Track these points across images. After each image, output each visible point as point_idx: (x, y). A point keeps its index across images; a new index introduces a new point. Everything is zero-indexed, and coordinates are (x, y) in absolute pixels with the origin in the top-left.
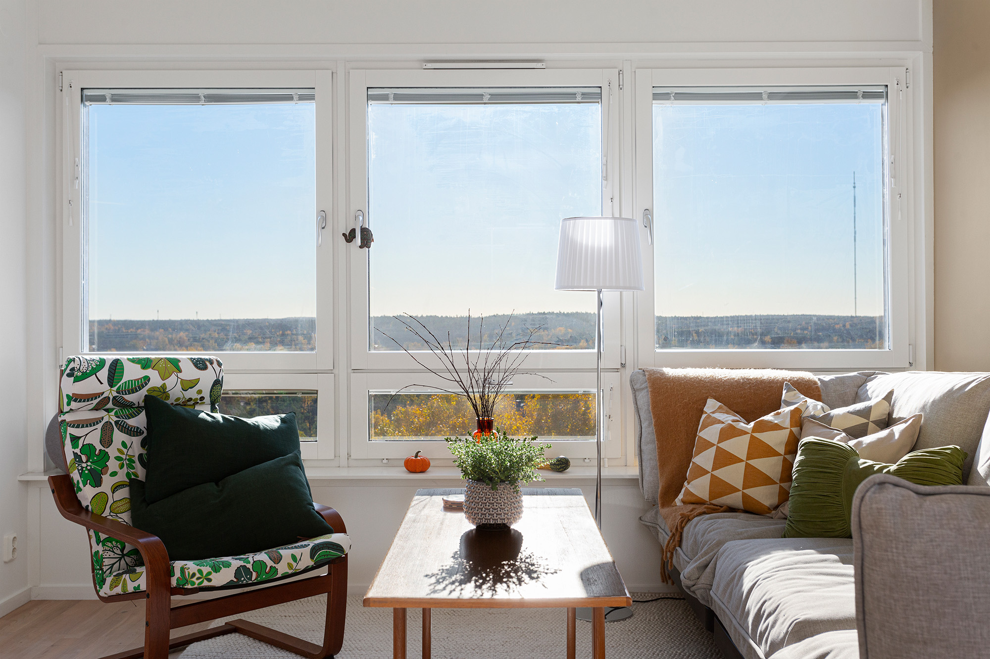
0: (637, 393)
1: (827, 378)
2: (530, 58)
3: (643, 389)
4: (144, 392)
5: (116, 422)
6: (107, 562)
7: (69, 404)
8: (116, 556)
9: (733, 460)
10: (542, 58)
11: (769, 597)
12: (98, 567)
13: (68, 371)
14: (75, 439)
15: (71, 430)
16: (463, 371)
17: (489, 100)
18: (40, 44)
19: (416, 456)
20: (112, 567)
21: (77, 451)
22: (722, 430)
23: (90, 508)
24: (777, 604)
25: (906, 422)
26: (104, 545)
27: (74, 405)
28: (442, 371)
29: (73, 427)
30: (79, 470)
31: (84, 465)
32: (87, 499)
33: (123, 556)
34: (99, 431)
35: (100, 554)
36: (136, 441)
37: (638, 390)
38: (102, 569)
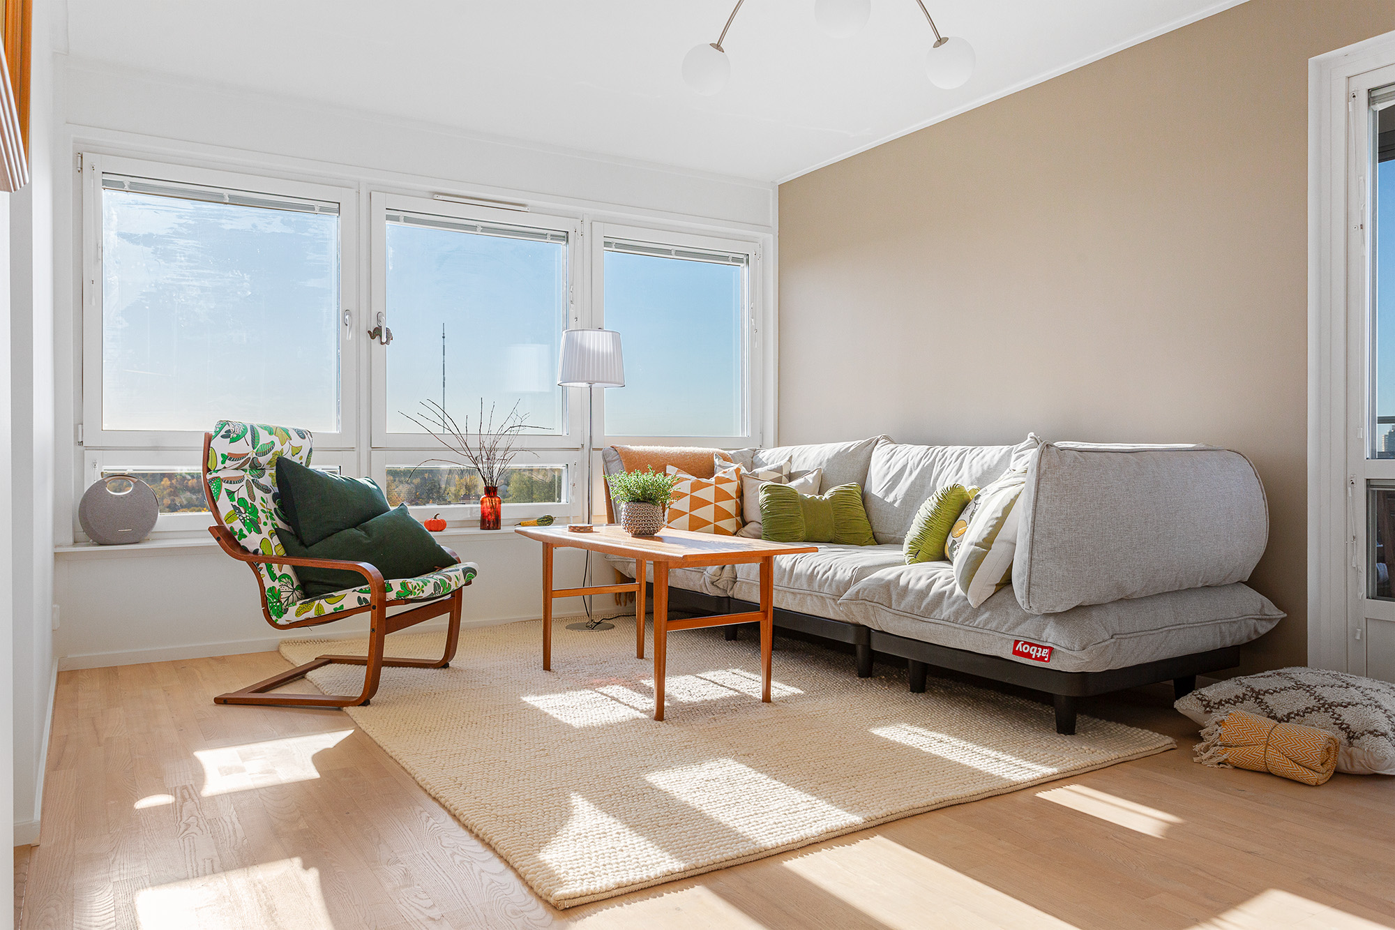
0: (608, 464)
1: (732, 452)
2: (514, 202)
3: (615, 460)
4: (270, 456)
5: (253, 480)
6: (284, 595)
7: (223, 462)
8: (290, 590)
9: (705, 503)
10: (526, 203)
11: (818, 564)
12: (275, 600)
13: (223, 433)
14: (230, 494)
15: (225, 486)
16: (475, 449)
17: (481, 231)
18: (67, 123)
19: (435, 518)
20: (288, 599)
21: (235, 503)
22: (692, 484)
23: (260, 551)
24: (829, 566)
25: (812, 473)
26: (280, 581)
27: (228, 463)
28: (460, 449)
29: (227, 483)
30: (241, 520)
31: (244, 516)
32: (256, 543)
33: (294, 590)
34: (245, 487)
35: (277, 589)
36: (269, 497)
37: (609, 461)
38: (280, 601)
